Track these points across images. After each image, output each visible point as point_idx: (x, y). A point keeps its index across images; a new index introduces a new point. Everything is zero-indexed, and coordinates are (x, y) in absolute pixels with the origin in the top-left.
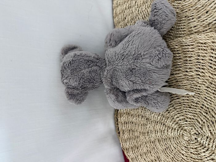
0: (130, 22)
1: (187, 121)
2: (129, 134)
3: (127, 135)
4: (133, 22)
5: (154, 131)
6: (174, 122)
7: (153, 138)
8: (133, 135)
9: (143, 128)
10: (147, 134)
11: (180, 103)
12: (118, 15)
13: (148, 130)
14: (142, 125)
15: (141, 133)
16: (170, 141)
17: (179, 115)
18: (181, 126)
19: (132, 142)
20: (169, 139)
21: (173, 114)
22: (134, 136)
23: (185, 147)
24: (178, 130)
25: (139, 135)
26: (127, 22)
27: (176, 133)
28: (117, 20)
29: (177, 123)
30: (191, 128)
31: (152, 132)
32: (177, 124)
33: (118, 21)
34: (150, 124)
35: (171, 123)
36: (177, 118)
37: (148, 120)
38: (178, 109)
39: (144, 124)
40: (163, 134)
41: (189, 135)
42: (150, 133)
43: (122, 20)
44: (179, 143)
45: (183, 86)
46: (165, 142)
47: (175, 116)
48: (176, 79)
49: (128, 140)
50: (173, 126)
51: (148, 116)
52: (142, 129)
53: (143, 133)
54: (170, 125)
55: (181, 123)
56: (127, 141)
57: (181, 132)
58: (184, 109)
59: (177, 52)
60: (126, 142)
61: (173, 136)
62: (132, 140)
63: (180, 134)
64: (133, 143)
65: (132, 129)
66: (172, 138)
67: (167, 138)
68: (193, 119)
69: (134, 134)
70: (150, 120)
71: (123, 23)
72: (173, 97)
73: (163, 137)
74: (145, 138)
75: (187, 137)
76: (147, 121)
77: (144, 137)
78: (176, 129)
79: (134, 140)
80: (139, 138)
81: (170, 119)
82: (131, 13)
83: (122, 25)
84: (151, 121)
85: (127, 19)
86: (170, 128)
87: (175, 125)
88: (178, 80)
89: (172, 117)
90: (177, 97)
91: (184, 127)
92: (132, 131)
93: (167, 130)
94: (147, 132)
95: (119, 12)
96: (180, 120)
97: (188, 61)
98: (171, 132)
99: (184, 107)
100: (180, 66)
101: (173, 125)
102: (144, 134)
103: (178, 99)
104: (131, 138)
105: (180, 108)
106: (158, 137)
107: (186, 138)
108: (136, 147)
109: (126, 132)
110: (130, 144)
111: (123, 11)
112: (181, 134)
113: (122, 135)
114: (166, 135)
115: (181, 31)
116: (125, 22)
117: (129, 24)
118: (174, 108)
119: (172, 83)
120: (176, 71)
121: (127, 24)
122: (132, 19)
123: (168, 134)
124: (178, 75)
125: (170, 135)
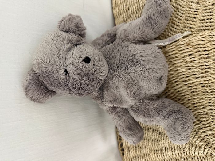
0: (135, 13)
2: (136, 152)
3: (133, 153)
4: (139, 13)
5: (170, 148)
6: (199, 138)
7: (168, 157)
8: (141, 152)
9: (155, 144)
10: (160, 152)
11: (206, 114)
12: (119, 5)
13: (161, 147)
14: (153, 141)
15: (152, 151)
17: (206, 129)
18: (208, 143)
20: (191, 159)
21: (196, 128)
22: (142, 154)
24: (205, 148)
25: (149, 152)
26: (131, 13)
27: (203, 151)
28: (117, 11)
29: (203, 139)
31: (166, 149)
32: (203, 141)
33: (119, 12)
34: (165, 140)
35: (195, 140)
36: (203, 133)
37: (162, 135)
38: (205, 121)
39: (156, 140)
40: (182, 152)
42: (164, 151)
43: (124, 12)
45: (211, 92)
47: (200, 130)
48: (202, 84)
49: (135, 158)
50: (197, 143)
51: (162, 130)
52: (152, 145)
53: (154, 151)
54: (193, 142)
55: (208, 140)
56: (133, 160)
57: (209, 151)
58: (212, 122)
59: (204, 49)
61: (197, 156)
62: (139, 159)
63: (207, 153)
65: (139, 145)
66: (196, 158)
67: (188, 158)
69: (142, 151)
70: (164, 134)
71: (126, 15)
72: (196, 107)
73: (183, 156)
74: (158, 156)
76: (160, 136)
77: (156, 155)
78: (203, 147)
79: (143, 159)
80: (149, 157)
81: (193, 134)
82: (136, 2)
83: (125, 17)
84: (165, 136)
86: (193, 145)
87: (200, 142)
88: (204, 85)
89: (195, 131)
90: (203, 107)
91: (213, 144)
92: (139, 147)
94: (159, 149)
95: (120, 2)
96: (207, 135)
98: (195, 151)
99: (212, 119)
100: (208, 67)
102: (156, 151)
103: (203, 108)
104: (139, 156)
105: (207, 120)
106: (175, 156)
109: (131, 149)
112: (209, 154)
113: (127, 153)
114: (187, 154)
115: (207, 23)
116: (128, 14)
117: (135, 16)
118: (198, 120)
119: (196, 89)
120: (203, 73)
121: (132, 15)
122: (138, 10)
123: (189, 153)
124: (206, 79)
125: (192, 154)
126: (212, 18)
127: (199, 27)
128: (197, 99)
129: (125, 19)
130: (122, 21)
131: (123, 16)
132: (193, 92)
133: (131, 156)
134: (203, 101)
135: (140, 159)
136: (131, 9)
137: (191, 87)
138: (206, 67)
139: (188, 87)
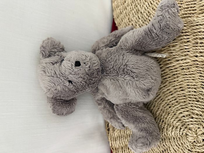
0: (130, 5)
1: (192, 118)
2: (120, 132)
3: (117, 133)
4: (133, 5)
6: (177, 118)
8: (124, 132)
11: (185, 96)
16: (170, 142)
17: (183, 110)
18: (185, 124)
19: (123, 141)
20: (168, 139)
21: (174, 110)
22: (126, 134)
23: (189, 150)
24: (181, 129)
26: (126, 5)
27: (178, 132)
28: (116, 4)
29: (180, 120)
30: (197, 126)
33: (117, 5)
35: (172, 120)
36: (180, 114)
38: (182, 103)
41: (195, 135)
43: (121, 4)
44: (180, 144)
45: (190, 74)
46: (163, 143)
47: (178, 111)
48: (181, 66)
49: (119, 138)
50: (174, 124)
54: (171, 123)
55: (184, 121)
56: (117, 139)
57: (184, 131)
58: (189, 103)
59: (185, 34)
60: (116, 141)
61: (174, 136)
62: (122, 139)
63: (183, 134)
64: (123, 143)
66: (172, 138)
67: (165, 138)
68: (201, 115)
69: (126, 132)
71: (122, 7)
72: (176, 89)
73: (161, 136)
75: (192, 138)
78: (179, 127)
79: (126, 139)
81: (171, 115)
83: (121, 9)
85: (126, 3)
86: (170, 126)
87: (177, 122)
88: (184, 67)
89: (174, 112)
90: (182, 89)
91: (188, 125)
93: (167, 129)
96: (184, 116)
97: (199, 43)
98: (172, 131)
99: (190, 101)
100: (188, 50)
101: (175, 122)
103: (182, 90)
104: (123, 136)
105: (185, 102)
107: (190, 139)
108: (127, 147)
109: (116, 129)
110: (120, 144)
113: (112, 133)
114: (164, 134)
115: (190, 10)
116: (124, 6)
117: (129, 8)
118: (177, 102)
119: (176, 71)
120: (182, 56)
121: (127, 7)
122: (133, 2)
123: (167, 133)
124: (185, 61)
125: (170, 135)
126: (195, 7)
127: (183, 14)
128: (177, 82)
129: (121, 11)
130: (119, 12)
131: (120, 8)
132: (174, 75)
133: (116, 136)
134: (182, 84)
135: (124, 139)
136: (127, 2)
137: (172, 69)
138: (186, 50)
139: (170, 70)
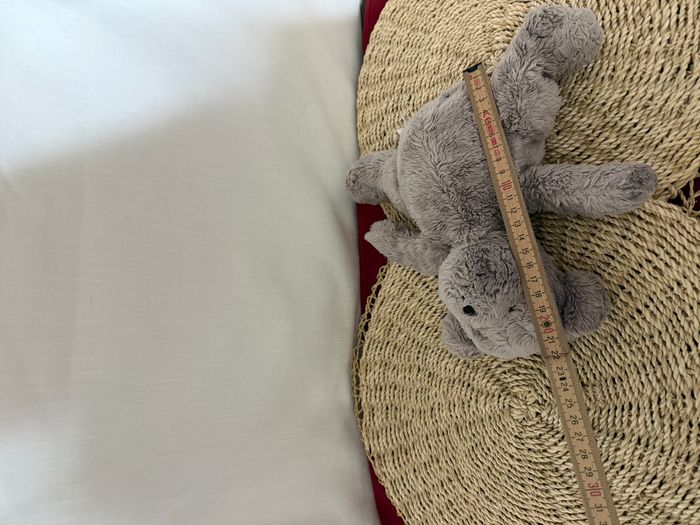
1: (518, 374)
2: (387, 418)
3: (380, 419)
5: (446, 403)
6: (492, 376)
7: (443, 422)
8: (396, 418)
9: (421, 397)
10: (429, 413)
12: (369, 124)
13: (432, 404)
14: (417, 391)
15: (416, 413)
16: (483, 425)
18: (506, 388)
19: (393, 437)
20: (480, 420)
22: (398, 422)
23: (516, 437)
24: (500, 396)
25: (411, 417)
26: (388, 143)
27: (496, 403)
28: (365, 136)
29: (499, 380)
30: (527, 389)
31: (440, 407)
32: (497, 383)
33: (368, 139)
34: (438, 387)
35: (485, 380)
36: (498, 369)
37: (433, 377)
39: (424, 389)
40: (466, 409)
41: (524, 407)
42: (437, 410)
43: (377, 138)
44: (501, 428)
46: (471, 429)
49: (384, 431)
50: (488, 389)
51: (433, 368)
52: (417, 402)
53: (420, 413)
54: (483, 386)
55: (506, 381)
56: (380, 435)
57: (506, 401)
60: (378, 438)
61: (489, 412)
62: (392, 432)
63: (504, 406)
64: (395, 441)
65: (393, 403)
66: (487, 417)
67: (475, 419)
68: (532, 368)
69: (398, 416)
70: (437, 376)
71: (379, 145)
73: (468, 417)
74: (426, 423)
75: (520, 413)
76: (430, 379)
77: (422, 421)
78: (496, 393)
79: (399, 432)
80: (411, 426)
81: (482, 371)
82: (398, 122)
84: (439, 378)
85: (388, 136)
86: (482, 392)
87: (493, 385)
89: (486, 365)
91: (512, 387)
92: (393, 407)
93: (477, 400)
94: (429, 408)
95: (370, 118)
96: (505, 373)
98: (485, 404)
101: (489, 385)
104: (392, 426)
106: (455, 419)
107: (516, 414)
108: (403, 450)
109: (378, 410)
110: (388, 444)
111: (380, 117)
112: (506, 405)
113: (370, 420)
125: (482, 411)
133: (378, 428)
135: (395, 433)
136: (389, 134)
